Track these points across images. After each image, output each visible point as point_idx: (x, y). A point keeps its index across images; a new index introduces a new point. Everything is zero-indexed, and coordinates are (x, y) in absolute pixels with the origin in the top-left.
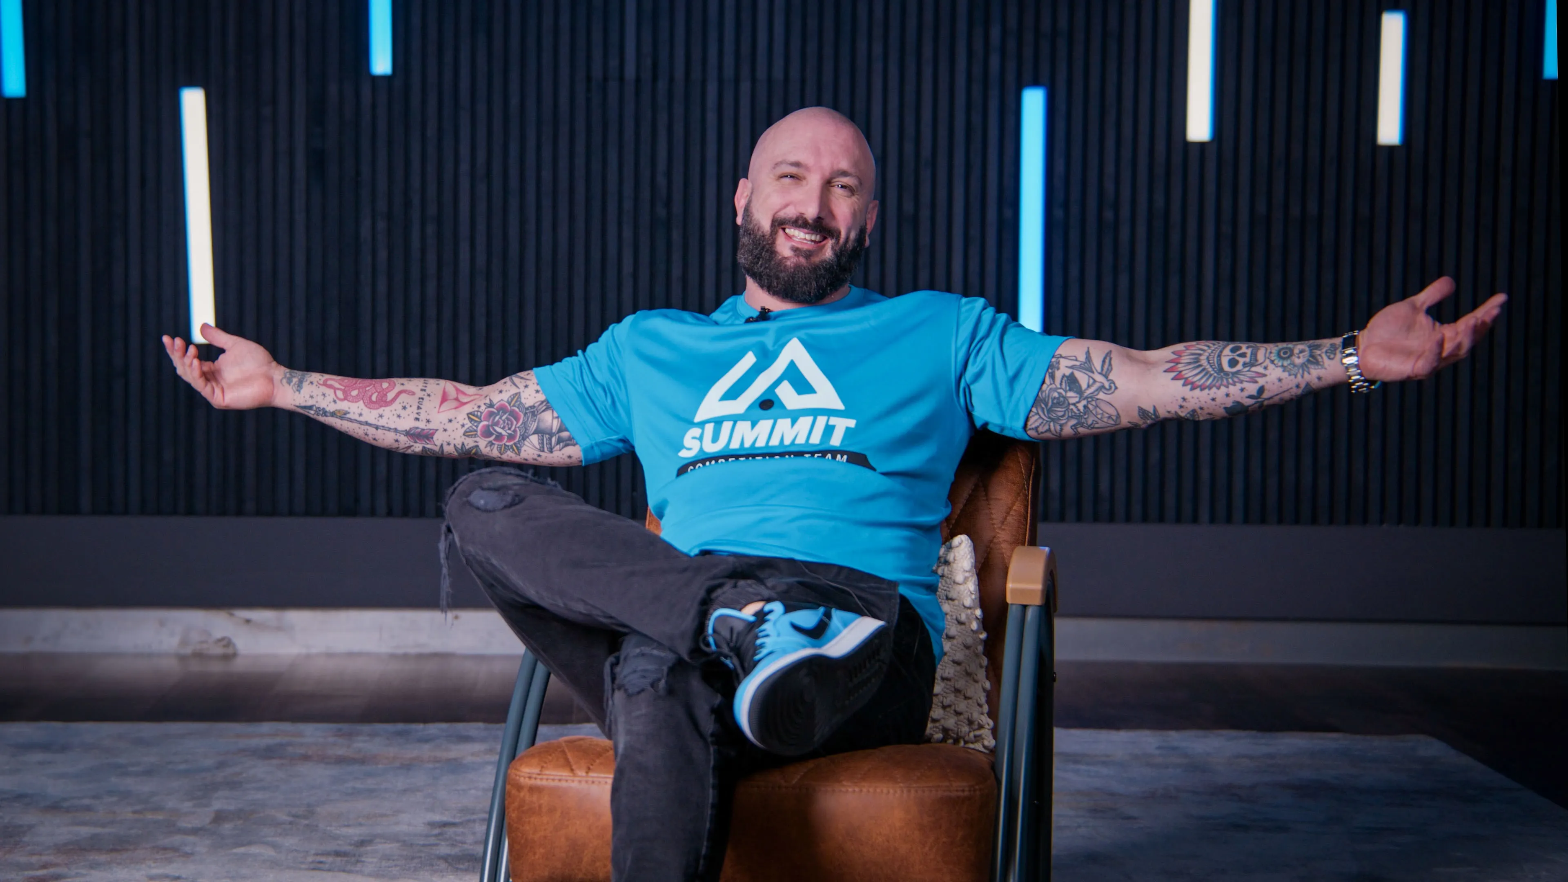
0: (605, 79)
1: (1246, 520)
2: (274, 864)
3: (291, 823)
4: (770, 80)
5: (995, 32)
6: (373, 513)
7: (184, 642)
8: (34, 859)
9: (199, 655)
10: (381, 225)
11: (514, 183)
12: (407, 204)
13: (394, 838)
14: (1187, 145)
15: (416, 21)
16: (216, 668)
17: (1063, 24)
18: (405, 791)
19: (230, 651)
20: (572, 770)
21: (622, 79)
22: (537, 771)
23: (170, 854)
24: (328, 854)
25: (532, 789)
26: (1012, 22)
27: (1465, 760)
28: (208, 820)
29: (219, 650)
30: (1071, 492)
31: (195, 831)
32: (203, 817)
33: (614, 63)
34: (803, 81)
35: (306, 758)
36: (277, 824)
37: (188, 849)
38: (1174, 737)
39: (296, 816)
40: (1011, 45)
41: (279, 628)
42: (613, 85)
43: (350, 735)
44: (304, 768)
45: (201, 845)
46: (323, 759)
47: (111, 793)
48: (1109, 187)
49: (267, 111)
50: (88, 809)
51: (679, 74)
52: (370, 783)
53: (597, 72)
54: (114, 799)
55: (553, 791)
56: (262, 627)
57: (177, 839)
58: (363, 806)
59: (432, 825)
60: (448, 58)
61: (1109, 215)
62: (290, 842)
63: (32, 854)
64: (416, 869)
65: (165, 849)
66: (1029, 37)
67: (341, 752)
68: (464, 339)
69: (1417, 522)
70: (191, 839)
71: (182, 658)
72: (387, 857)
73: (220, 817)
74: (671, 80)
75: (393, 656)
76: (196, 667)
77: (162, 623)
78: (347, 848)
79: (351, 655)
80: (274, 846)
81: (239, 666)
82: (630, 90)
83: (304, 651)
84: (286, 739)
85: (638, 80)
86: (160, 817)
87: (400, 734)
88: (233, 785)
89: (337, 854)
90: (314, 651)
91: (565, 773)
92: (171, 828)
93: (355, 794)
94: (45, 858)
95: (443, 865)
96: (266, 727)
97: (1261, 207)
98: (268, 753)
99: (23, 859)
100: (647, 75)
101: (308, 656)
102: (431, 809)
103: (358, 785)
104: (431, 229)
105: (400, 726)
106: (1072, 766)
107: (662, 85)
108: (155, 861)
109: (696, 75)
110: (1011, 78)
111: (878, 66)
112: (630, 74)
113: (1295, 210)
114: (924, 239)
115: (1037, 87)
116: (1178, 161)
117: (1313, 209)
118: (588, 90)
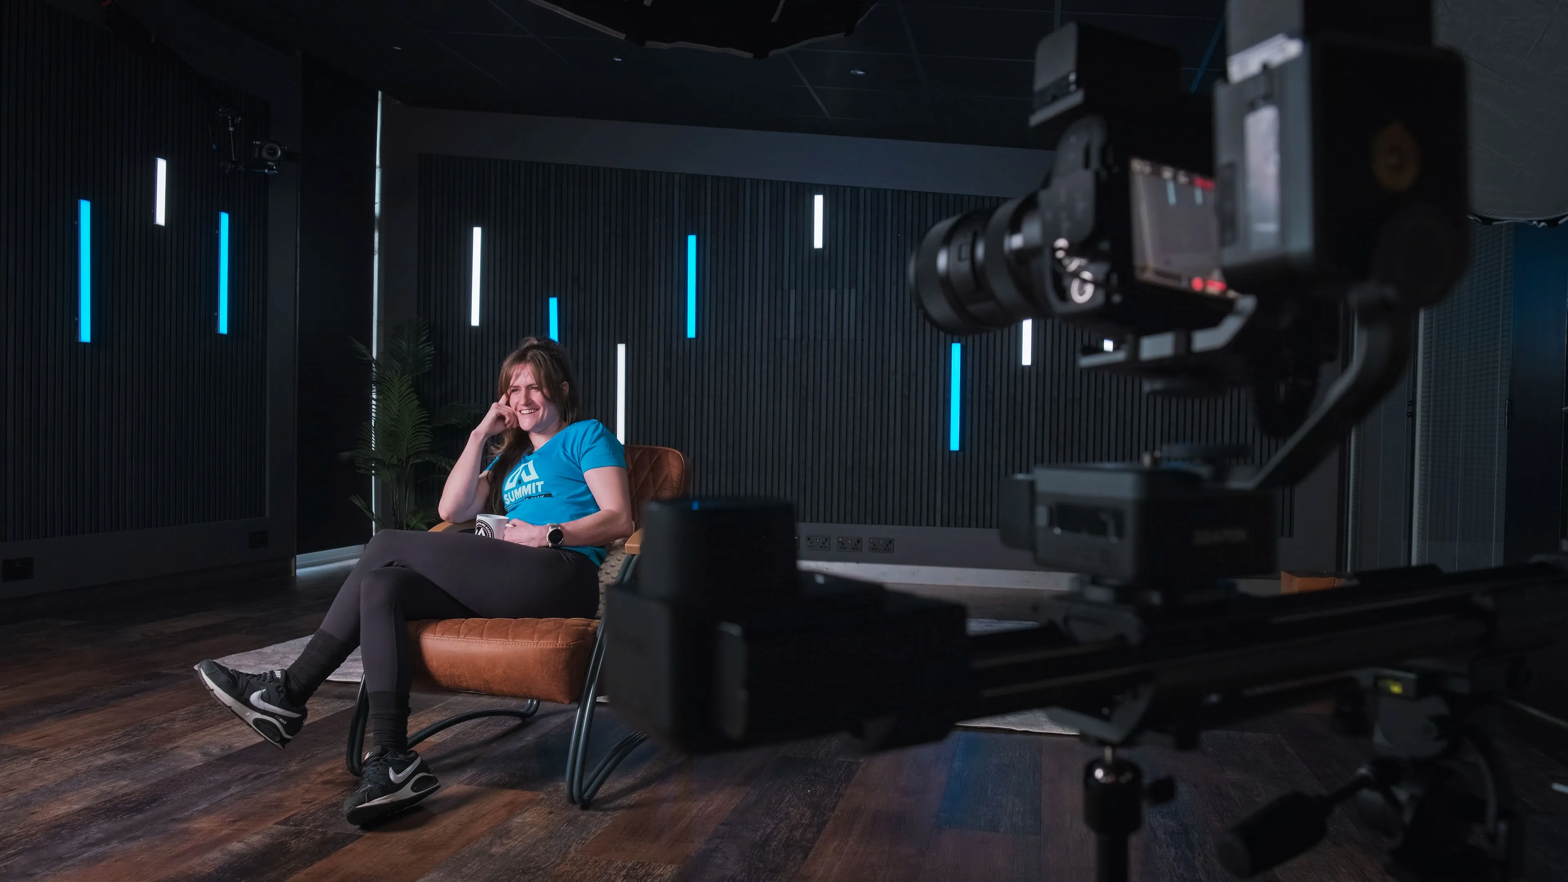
0: (782, 339)
4: (849, 340)
14: (1022, 367)
15: (707, 316)
21: (788, 340)
30: (973, 515)
33: (786, 332)
42: (785, 342)
48: (990, 384)
51: (812, 337)
61: (990, 396)
74: (808, 340)
82: (792, 344)
85: (795, 340)
97: (1055, 393)
100: (798, 337)
107: (805, 342)
109: (819, 338)
110: (947, 340)
111: (893, 334)
112: (792, 337)
113: (1070, 396)
114: (913, 406)
115: (959, 342)
116: (1019, 373)
117: (1077, 395)
118: (775, 344)
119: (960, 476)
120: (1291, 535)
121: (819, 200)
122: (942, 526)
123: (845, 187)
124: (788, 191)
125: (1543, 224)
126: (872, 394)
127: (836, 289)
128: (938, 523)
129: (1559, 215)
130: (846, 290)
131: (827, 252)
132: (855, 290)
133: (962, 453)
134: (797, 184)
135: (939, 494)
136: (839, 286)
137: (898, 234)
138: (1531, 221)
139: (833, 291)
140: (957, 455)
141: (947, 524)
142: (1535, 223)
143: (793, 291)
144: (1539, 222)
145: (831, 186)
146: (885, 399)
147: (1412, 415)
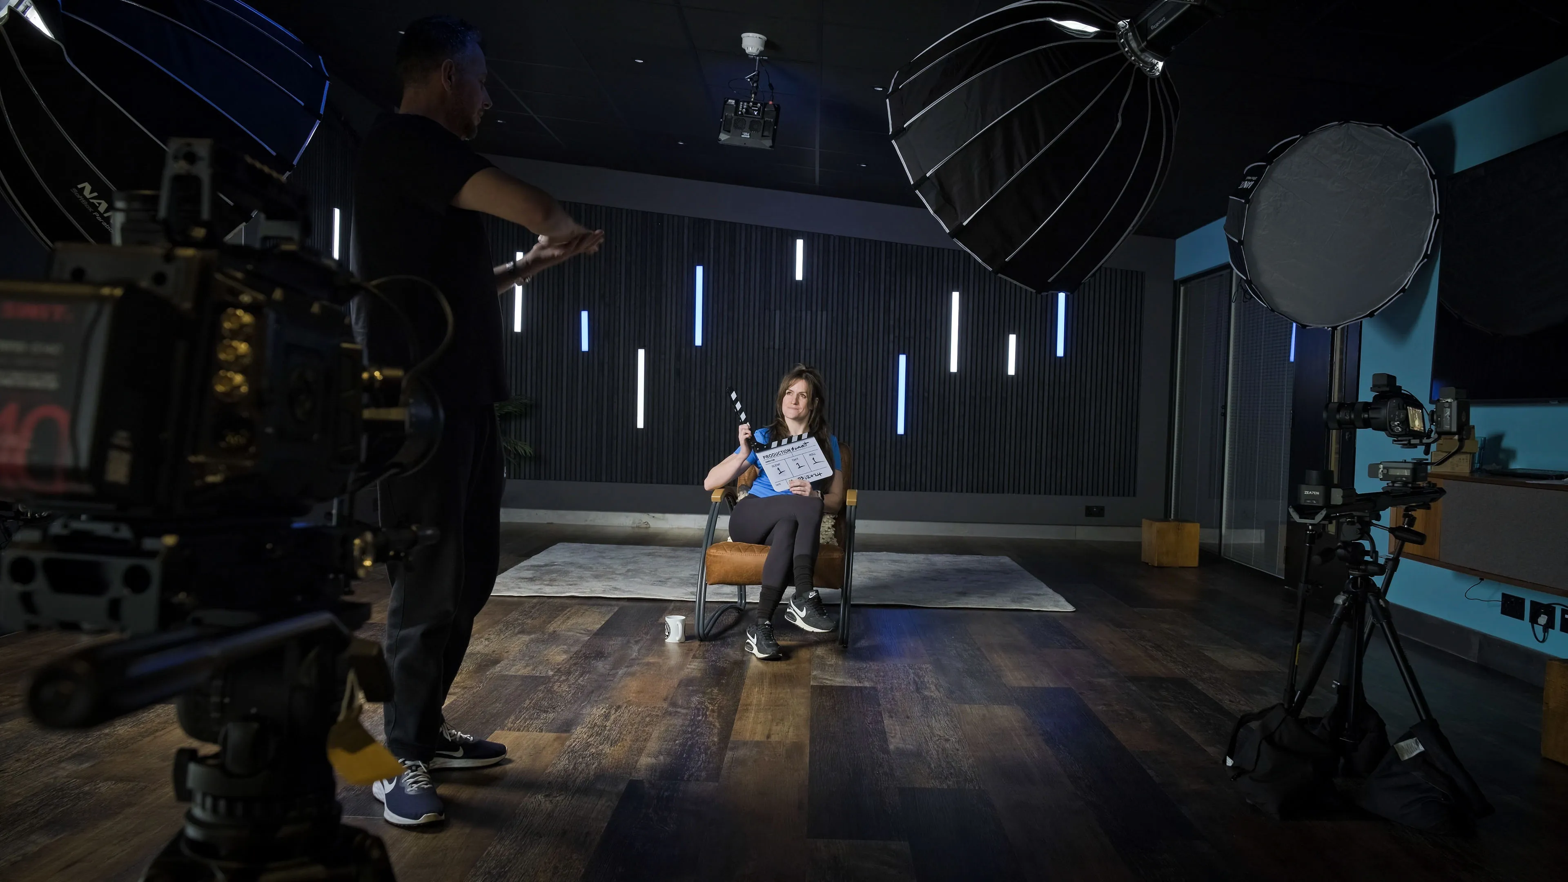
0: (769, 348)
2: (641, 583)
3: (649, 573)
4: (821, 350)
5: (891, 337)
6: (693, 484)
7: (634, 523)
8: (570, 580)
9: (638, 527)
10: (697, 393)
11: (739, 380)
12: (706, 387)
13: (677, 578)
14: (951, 373)
15: (710, 329)
16: (643, 531)
17: (912, 334)
18: (686, 566)
19: (648, 526)
20: (726, 551)
22: (715, 551)
23: (610, 580)
24: (657, 581)
25: (714, 556)
26: (897, 334)
27: (1014, 563)
28: (624, 571)
29: (644, 526)
30: (913, 482)
31: (620, 574)
32: (624, 570)
33: (772, 343)
34: (831, 350)
35: (660, 556)
36: (645, 573)
37: (616, 579)
38: (930, 556)
39: (652, 571)
40: (896, 340)
41: (663, 519)
42: (771, 351)
43: (675, 550)
44: (659, 559)
45: (620, 578)
46: (665, 557)
47: (598, 563)
48: (926, 385)
49: (663, 357)
50: (591, 568)
51: (792, 347)
52: (677, 563)
53: (766, 346)
54: (599, 565)
55: (721, 557)
56: (659, 519)
57: (614, 576)
58: (672, 569)
59: (691, 575)
60: (720, 341)
61: (926, 395)
62: (646, 578)
63: (570, 578)
64: (682, 586)
65: (610, 578)
66: (902, 338)
67: (671, 555)
68: (723, 430)
70: (618, 576)
71: (632, 527)
72: (674, 583)
73: (629, 571)
74: (790, 349)
75: (699, 529)
76: (637, 530)
77: (627, 517)
78: (663, 580)
79: (685, 528)
80: (642, 579)
81: (651, 530)
83: (671, 527)
84: (656, 551)
85: (779, 349)
86: (611, 570)
87: (691, 550)
88: (635, 562)
89: (660, 581)
90: (674, 527)
91: (724, 552)
92: (613, 573)
93: (672, 566)
94: (574, 579)
95: (690, 585)
96: (651, 547)
97: (973, 394)
98: (649, 554)
99: (567, 579)
100: (782, 347)
101: (673, 528)
102: (692, 571)
103: (673, 564)
104: (713, 394)
105: (692, 548)
106: (894, 563)
107: (787, 351)
108: (606, 581)
109: (798, 348)
110: (896, 352)
111: (855, 346)
112: (777, 347)
113: (983, 394)
114: (869, 401)
115: (904, 354)
116: (947, 378)
117: (989, 394)
118: (764, 351)
119: (903, 453)
120: (1134, 495)
121: (800, 243)
122: (890, 490)
123: (819, 234)
124: (775, 234)
125: (1330, 329)
126: (838, 391)
127: (811, 311)
128: (887, 488)
129: (1338, 324)
130: (819, 313)
131: (804, 283)
132: (826, 312)
133: (905, 436)
134: (782, 230)
135: (888, 466)
136: (814, 309)
137: (859, 271)
138: (1324, 327)
139: (809, 312)
140: (901, 438)
141: (893, 488)
142: (1326, 328)
143: (778, 312)
144: (1328, 328)
145: (808, 233)
146: (848, 394)
147: (1224, 415)
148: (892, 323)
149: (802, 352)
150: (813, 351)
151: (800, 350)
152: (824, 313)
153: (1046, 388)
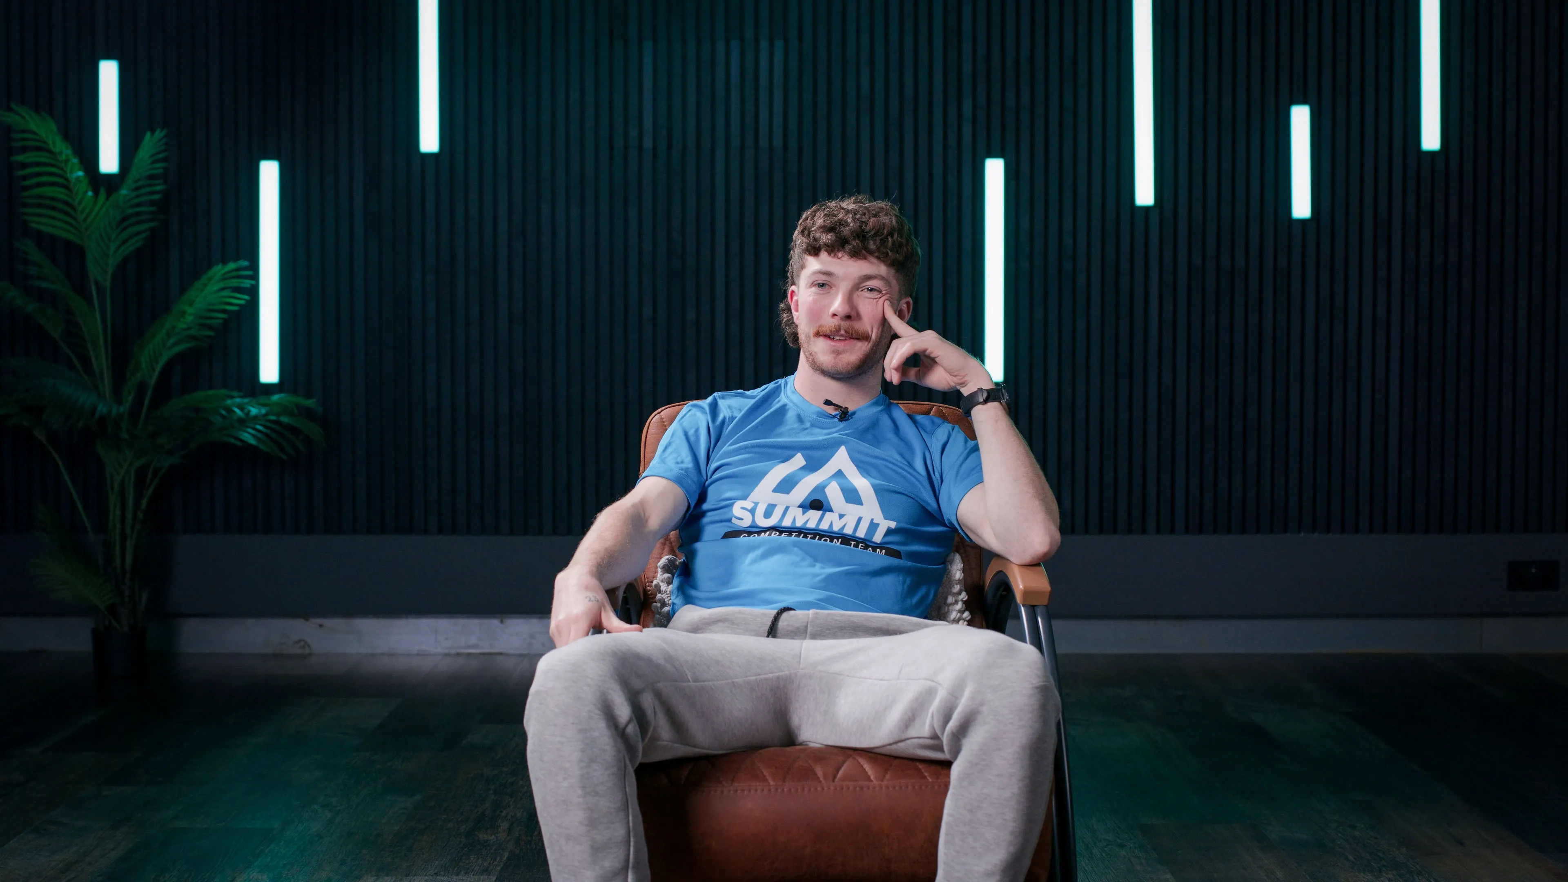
0: (626, 148)
1: (1187, 531)
4: (771, 148)
5: (967, 106)
7: (267, 644)
9: (279, 655)
14: (1135, 209)
15: (459, 97)
17: (1025, 99)
19: (307, 651)
21: (640, 148)
26: (982, 99)
29: (297, 650)
33: (633, 133)
34: (800, 149)
41: (348, 634)
42: (633, 155)
49: (331, 180)
51: (691, 142)
53: (619, 141)
56: (333, 630)
60: (488, 130)
61: (1068, 266)
66: (996, 111)
69: (1328, 530)
71: (265, 657)
74: (684, 148)
75: (447, 655)
81: (315, 664)
82: (648, 157)
85: (655, 149)
90: (378, 651)
100: (662, 144)
101: (373, 656)
110: (977, 151)
112: (648, 143)
113: (1225, 262)
115: (998, 156)
116: (1127, 223)
117: (1240, 261)
118: (611, 158)
127: (742, 40)
130: (764, 44)
132: (782, 42)
136: (749, 34)
143: (648, 46)
148: (967, 67)
149: (720, 154)
150: (749, 153)
151: (713, 149)
152: (779, 44)
153: (1397, 238)
